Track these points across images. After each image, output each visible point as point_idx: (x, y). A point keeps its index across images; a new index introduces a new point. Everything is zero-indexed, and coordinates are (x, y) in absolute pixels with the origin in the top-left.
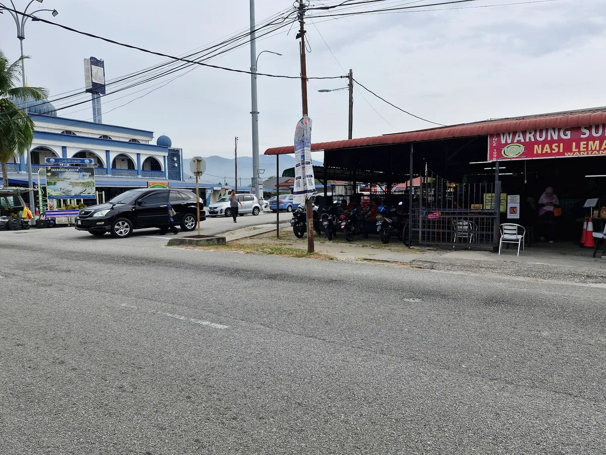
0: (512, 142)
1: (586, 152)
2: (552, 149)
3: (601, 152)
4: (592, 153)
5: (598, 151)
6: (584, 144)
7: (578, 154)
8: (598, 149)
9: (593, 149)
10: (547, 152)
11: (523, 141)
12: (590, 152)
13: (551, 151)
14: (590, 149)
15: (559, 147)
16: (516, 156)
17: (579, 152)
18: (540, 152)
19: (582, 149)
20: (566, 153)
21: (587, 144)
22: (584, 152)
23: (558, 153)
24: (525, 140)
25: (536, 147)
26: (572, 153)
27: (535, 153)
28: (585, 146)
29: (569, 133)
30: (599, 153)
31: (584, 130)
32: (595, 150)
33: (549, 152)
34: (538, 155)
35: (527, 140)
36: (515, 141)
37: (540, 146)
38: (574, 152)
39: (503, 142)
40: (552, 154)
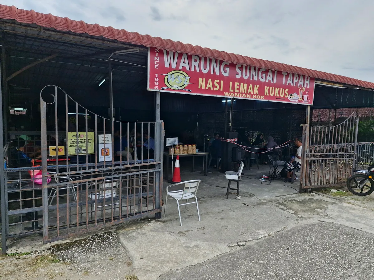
0: (177, 68)
1: (238, 94)
2: (214, 86)
3: (248, 95)
4: (242, 95)
5: (246, 94)
6: (238, 85)
7: (233, 95)
8: (246, 92)
9: (243, 92)
10: (209, 88)
11: (188, 69)
12: (241, 94)
13: (213, 89)
14: (241, 92)
15: (219, 84)
16: (180, 88)
17: (234, 93)
18: (203, 87)
19: (236, 91)
20: (225, 93)
21: (239, 86)
22: (237, 93)
23: (219, 92)
24: (190, 68)
25: (200, 79)
26: (229, 93)
27: (199, 87)
28: (238, 87)
29: (227, 69)
30: (246, 96)
31: (238, 71)
32: (244, 93)
33: (212, 89)
34: (201, 90)
35: (193, 70)
36: (180, 68)
37: (204, 79)
38: (231, 92)
39: (167, 65)
40: (213, 92)
